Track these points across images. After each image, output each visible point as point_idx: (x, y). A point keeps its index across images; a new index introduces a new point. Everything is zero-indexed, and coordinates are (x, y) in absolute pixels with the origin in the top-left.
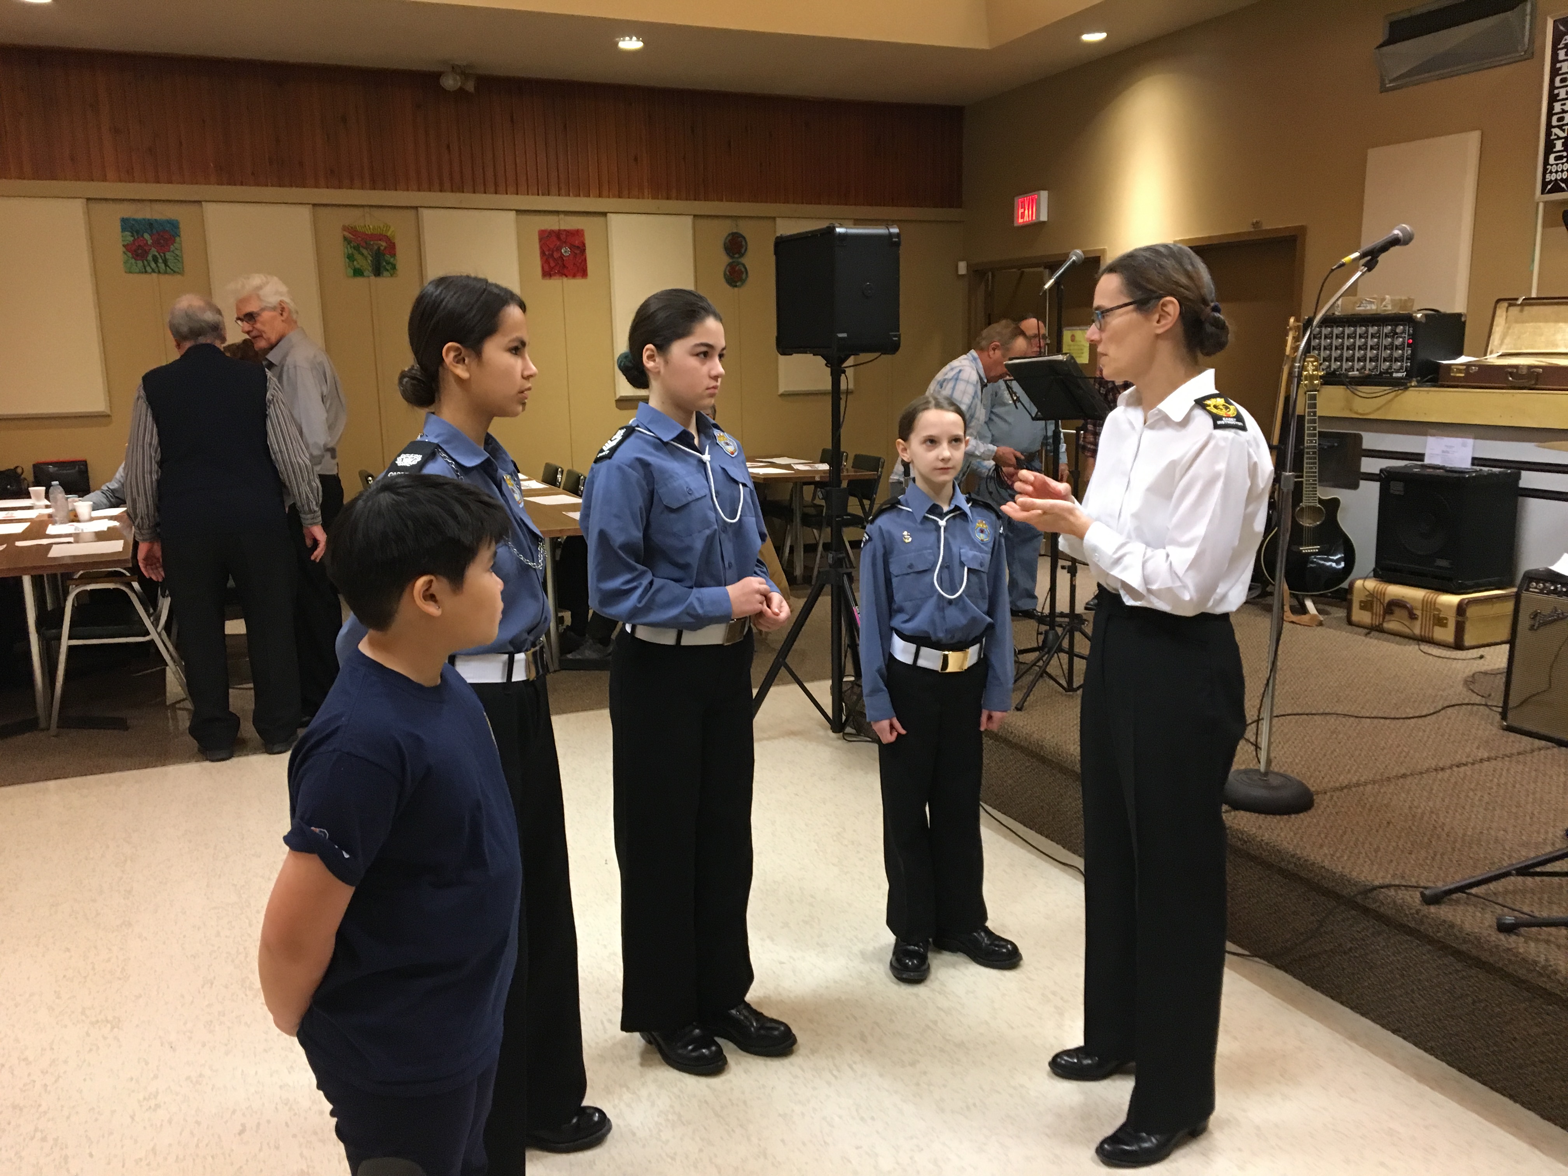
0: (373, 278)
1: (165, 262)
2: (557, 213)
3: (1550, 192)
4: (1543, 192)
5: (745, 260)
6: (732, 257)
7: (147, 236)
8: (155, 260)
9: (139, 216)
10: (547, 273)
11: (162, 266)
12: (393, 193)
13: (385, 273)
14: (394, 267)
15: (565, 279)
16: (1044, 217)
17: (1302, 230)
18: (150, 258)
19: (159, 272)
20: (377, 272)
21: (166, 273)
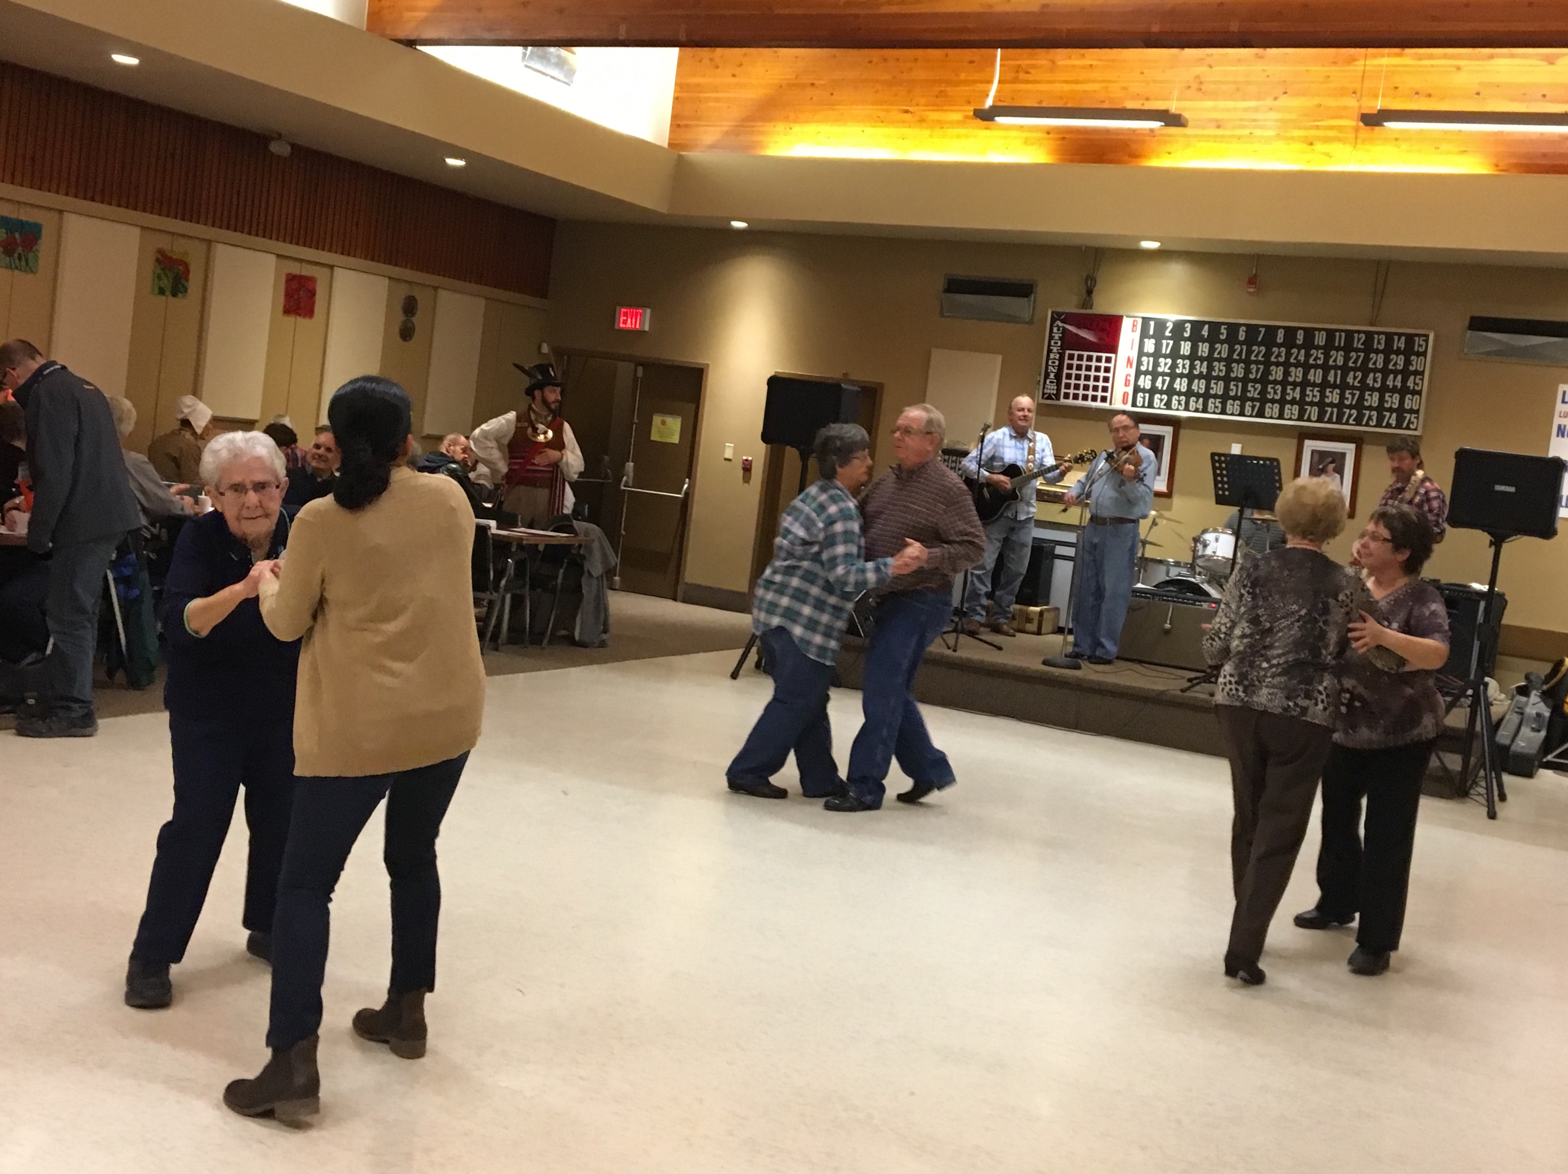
0: (171, 298)
1: (27, 261)
2: (301, 261)
3: (1047, 398)
4: (1043, 398)
5: (414, 319)
6: (407, 316)
7: (17, 236)
8: (20, 259)
9: (14, 216)
10: (287, 311)
11: (23, 263)
12: (193, 225)
13: (180, 295)
14: (186, 290)
15: (299, 319)
16: (647, 328)
17: (881, 385)
18: (16, 255)
19: (20, 270)
20: (174, 295)
21: (26, 271)
